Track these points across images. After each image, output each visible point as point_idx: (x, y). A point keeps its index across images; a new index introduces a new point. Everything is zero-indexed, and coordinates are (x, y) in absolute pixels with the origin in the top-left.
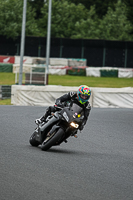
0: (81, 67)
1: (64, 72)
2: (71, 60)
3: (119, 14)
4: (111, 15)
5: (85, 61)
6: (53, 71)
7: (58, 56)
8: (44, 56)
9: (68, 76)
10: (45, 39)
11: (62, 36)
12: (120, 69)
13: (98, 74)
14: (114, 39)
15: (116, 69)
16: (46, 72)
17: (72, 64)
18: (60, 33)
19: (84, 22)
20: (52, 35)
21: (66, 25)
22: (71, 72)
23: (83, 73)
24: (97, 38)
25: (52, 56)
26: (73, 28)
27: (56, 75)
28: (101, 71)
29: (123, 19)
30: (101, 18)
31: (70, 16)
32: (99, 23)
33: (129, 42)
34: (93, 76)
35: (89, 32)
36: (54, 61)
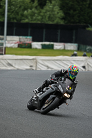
0: (28, 42)
1: (16, 46)
2: (21, 37)
3: (54, 6)
4: (49, 6)
5: (31, 38)
6: (8, 45)
7: (12, 35)
8: (3, 34)
9: (19, 49)
10: (3, 23)
11: (15, 21)
12: (55, 44)
13: (40, 47)
14: (51, 23)
15: (52, 43)
16: (4, 46)
17: (22, 40)
18: (14, 19)
19: (29, 11)
20: (8, 20)
21: (17, 13)
22: (21, 46)
23: (29, 46)
24: (39, 22)
25: (8, 34)
26: (22, 15)
27: (11, 48)
28: (42, 45)
29: (57, 9)
30: (42, 8)
31: (20, 7)
32: (40, 12)
33: (61, 25)
34: (36, 49)
35: (34, 18)
36: (9, 38)
